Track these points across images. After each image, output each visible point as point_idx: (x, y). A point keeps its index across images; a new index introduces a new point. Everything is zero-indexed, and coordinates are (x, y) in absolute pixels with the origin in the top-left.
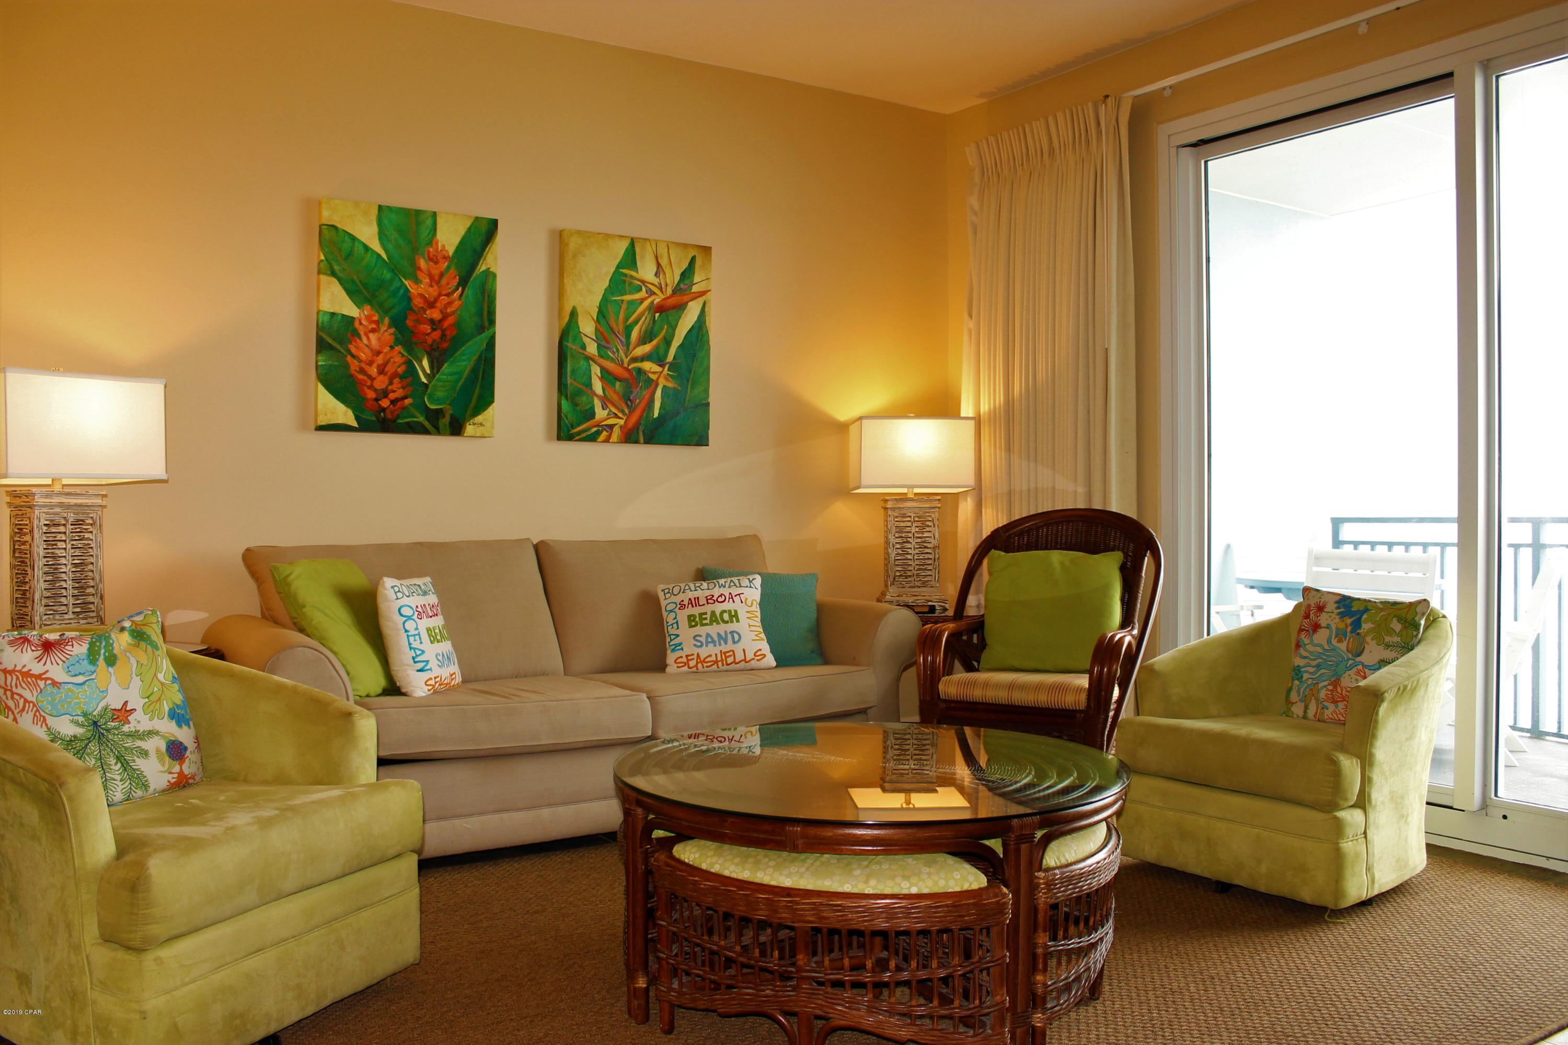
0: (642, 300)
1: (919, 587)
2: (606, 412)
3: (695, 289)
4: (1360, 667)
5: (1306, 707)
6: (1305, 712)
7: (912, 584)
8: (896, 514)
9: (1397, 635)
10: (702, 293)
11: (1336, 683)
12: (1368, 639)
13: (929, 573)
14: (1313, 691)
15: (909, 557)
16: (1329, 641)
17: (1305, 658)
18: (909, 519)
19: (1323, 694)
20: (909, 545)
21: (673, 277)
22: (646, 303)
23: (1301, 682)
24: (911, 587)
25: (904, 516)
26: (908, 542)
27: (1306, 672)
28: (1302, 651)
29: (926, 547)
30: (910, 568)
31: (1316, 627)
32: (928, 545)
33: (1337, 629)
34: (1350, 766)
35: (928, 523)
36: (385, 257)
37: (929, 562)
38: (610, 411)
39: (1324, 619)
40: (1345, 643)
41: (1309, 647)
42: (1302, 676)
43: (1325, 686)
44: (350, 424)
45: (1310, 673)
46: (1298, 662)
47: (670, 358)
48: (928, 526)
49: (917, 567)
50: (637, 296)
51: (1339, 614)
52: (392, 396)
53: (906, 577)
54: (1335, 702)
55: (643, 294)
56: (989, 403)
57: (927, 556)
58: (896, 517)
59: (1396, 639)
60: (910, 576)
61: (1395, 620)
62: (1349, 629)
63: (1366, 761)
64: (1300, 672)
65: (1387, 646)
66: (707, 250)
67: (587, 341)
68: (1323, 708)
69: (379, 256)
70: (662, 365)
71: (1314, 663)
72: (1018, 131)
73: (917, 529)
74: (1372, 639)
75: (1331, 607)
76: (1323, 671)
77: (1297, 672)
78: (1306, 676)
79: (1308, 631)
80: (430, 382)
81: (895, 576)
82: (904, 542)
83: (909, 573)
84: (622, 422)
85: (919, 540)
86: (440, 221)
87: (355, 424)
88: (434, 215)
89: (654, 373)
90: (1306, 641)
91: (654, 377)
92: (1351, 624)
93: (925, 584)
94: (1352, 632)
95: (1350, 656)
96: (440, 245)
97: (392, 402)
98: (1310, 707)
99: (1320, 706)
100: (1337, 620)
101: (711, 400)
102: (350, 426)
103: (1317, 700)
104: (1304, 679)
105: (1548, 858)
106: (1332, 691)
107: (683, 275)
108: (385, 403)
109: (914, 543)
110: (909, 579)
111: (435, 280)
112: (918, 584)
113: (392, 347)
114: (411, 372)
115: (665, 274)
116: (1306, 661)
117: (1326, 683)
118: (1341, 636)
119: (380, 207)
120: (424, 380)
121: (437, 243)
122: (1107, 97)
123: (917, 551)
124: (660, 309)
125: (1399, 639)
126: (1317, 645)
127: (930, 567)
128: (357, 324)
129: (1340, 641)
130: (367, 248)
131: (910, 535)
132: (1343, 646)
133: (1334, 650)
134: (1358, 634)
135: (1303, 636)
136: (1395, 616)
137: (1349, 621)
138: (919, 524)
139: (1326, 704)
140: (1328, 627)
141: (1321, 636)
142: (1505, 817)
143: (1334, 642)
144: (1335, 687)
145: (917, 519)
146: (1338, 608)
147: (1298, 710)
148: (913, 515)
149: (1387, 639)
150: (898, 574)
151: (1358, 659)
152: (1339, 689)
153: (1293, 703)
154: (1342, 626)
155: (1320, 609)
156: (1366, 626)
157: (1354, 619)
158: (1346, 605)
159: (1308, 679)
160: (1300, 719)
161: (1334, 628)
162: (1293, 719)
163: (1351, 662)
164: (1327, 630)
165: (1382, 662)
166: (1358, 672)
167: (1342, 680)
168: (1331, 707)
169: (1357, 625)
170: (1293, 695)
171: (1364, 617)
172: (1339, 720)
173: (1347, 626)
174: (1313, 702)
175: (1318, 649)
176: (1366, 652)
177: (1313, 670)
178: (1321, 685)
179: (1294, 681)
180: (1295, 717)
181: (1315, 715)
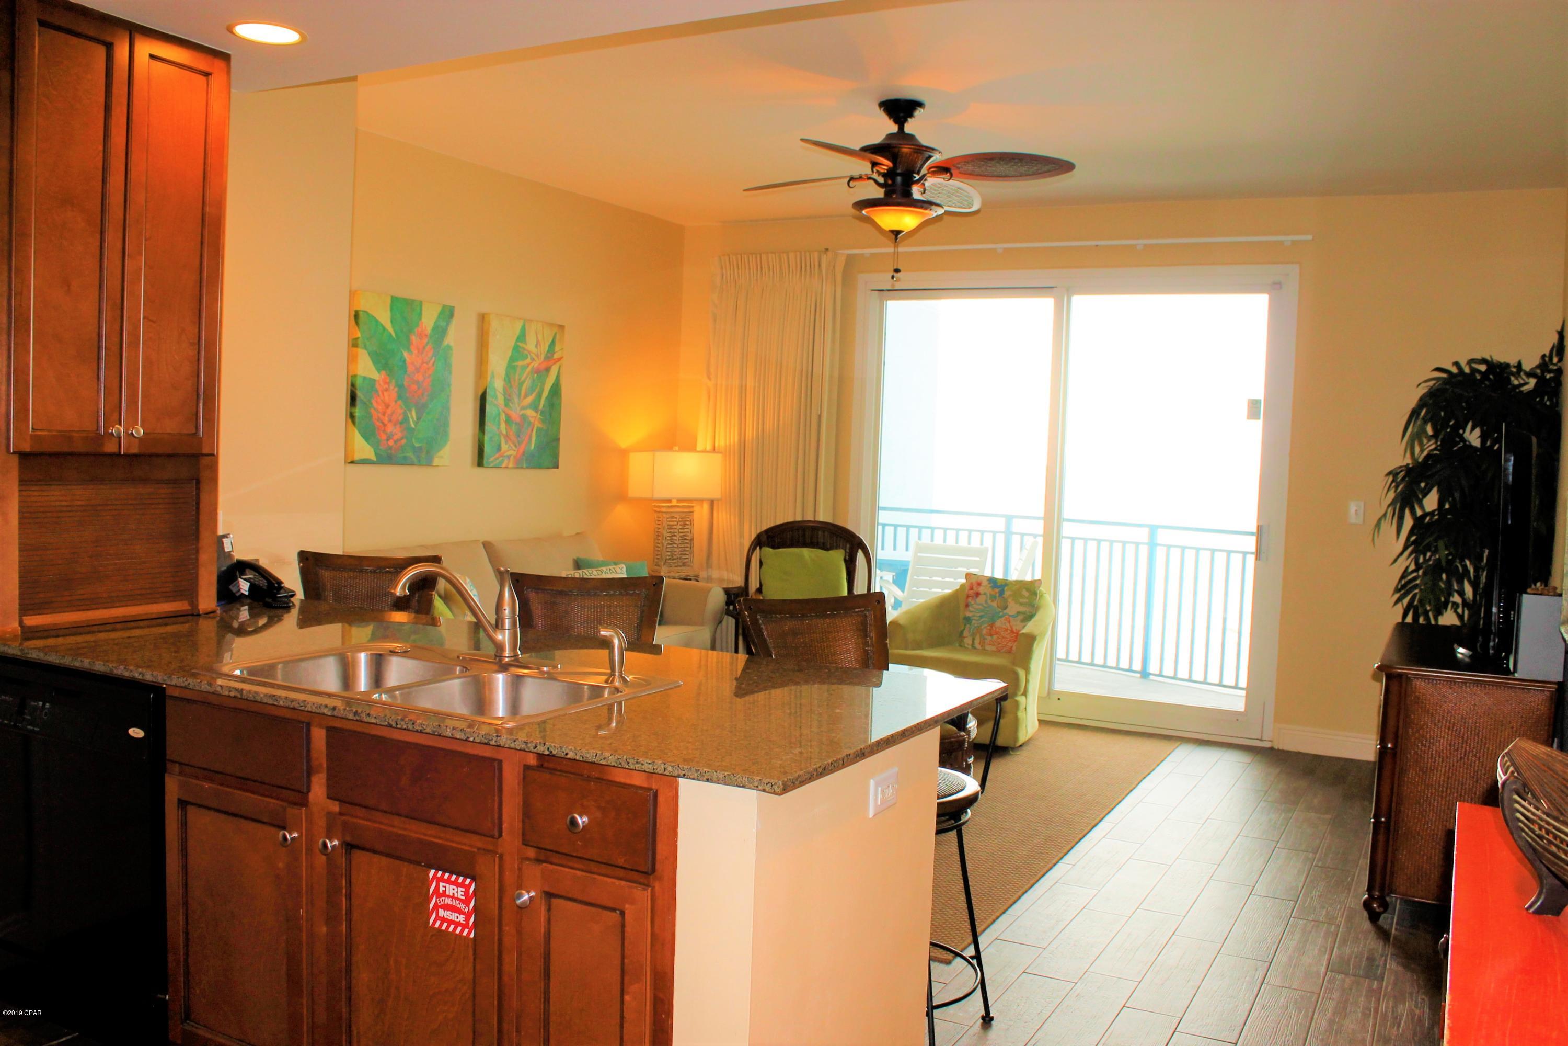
0: (528, 365)
1: (681, 566)
2: (507, 446)
3: (556, 356)
4: (1007, 616)
5: (973, 640)
6: (973, 642)
7: (677, 565)
8: (668, 516)
9: (1027, 598)
10: (559, 359)
11: (992, 625)
12: (1010, 600)
13: (687, 557)
14: (979, 630)
15: (675, 546)
16: (986, 602)
17: (972, 612)
18: (675, 520)
19: (984, 632)
20: (675, 538)
21: (545, 347)
22: (531, 367)
23: (971, 625)
24: (676, 566)
25: (673, 517)
26: (675, 536)
27: (974, 620)
28: (970, 608)
29: (686, 539)
30: (675, 554)
31: (978, 594)
32: (687, 538)
33: (991, 595)
34: (1022, 673)
35: (688, 523)
36: (394, 335)
37: (687, 549)
38: (510, 445)
39: (981, 590)
40: (996, 602)
41: (975, 606)
42: (972, 623)
43: (986, 627)
44: (372, 458)
45: (977, 620)
46: (968, 614)
47: (541, 407)
48: (688, 525)
49: (680, 553)
50: (526, 362)
51: (991, 587)
52: (396, 437)
53: (673, 559)
54: (991, 635)
55: (529, 360)
56: (726, 440)
57: (686, 545)
58: (668, 518)
59: (1025, 600)
60: (675, 559)
61: (1024, 590)
62: (997, 595)
63: (1027, 670)
64: (971, 620)
65: (1021, 604)
66: (562, 327)
67: (499, 394)
68: (984, 640)
69: (391, 334)
70: (537, 412)
71: (979, 615)
72: (756, 258)
73: (680, 527)
74: (1013, 600)
75: (985, 583)
76: (984, 619)
77: (968, 620)
78: (974, 622)
79: (974, 597)
80: (415, 426)
81: (666, 559)
82: (672, 536)
83: (675, 557)
84: (515, 453)
85: (681, 534)
86: (424, 308)
87: (374, 459)
88: (421, 303)
89: (532, 417)
90: (972, 602)
91: (532, 420)
92: (999, 592)
93: (684, 564)
94: (999, 596)
95: (1000, 610)
96: (424, 325)
97: (395, 442)
98: (976, 638)
99: (982, 638)
100: (990, 590)
101: (562, 436)
102: (370, 460)
103: (981, 635)
105: (1081, 719)
106: (991, 629)
107: (550, 346)
108: (391, 443)
109: (678, 536)
110: (675, 561)
111: (421, 350)
112: (680, 564)
113: (396, 402)
114: (406, 419)
115: (540, 346)
116: (973, 613)
117: (986, 625)
118: (993, 598)
119: (392, 297)
120: (413, 426)
121: (422, 323)
122: (827, 250)
123: (680, 542)
124: (537, 371)
125: (1027, 601)
126: (978, 605)
127: (687, 553)
128: (377, 386)
129: (992, 601)
130: (384, 328)
131: (676, 531)
132: (994, 604)
133: (990, 607)
134: (1003, 597)
135: (970, 600)
136: (1024, 588)
138: (682, 523)
139: (986, 637)
140: (985, 594)
141: (981, 599)
142: (1059, 699)
143: (989, 602)
144: (992, 627)
145: (680, 520)
146: (989, 583)
147: (968, 641)
148: (678, 517)
149: (1021, 600)
150: (668, 557)
151: (1005, 612)
152: (994, 628)
153: (965, 638)
154: (993, 593)
155: (979, 584)
156: (1007, 593)
157: (999, 589)
158: (992, 581)
159: (975, 624)
160: (970, 647)
161: (989, 595)
162: (965, 647)
163: (1001, 614)
164: (984, 596)
165: (1019, 613)
166: (1006, 619)
167: (996, 623)
168: (989, 638)
169: (1002, 593)
170: (966, 633)
171: (1006, 588)
172: (994, 645)
173: (996, 593)
174: (978, 635)
175: (980, 607)
176: (1009, 607)
177: (977, 618)
178: (982, 627)
179: (965, 625)
180: (966, 646)
181: (980, 643)
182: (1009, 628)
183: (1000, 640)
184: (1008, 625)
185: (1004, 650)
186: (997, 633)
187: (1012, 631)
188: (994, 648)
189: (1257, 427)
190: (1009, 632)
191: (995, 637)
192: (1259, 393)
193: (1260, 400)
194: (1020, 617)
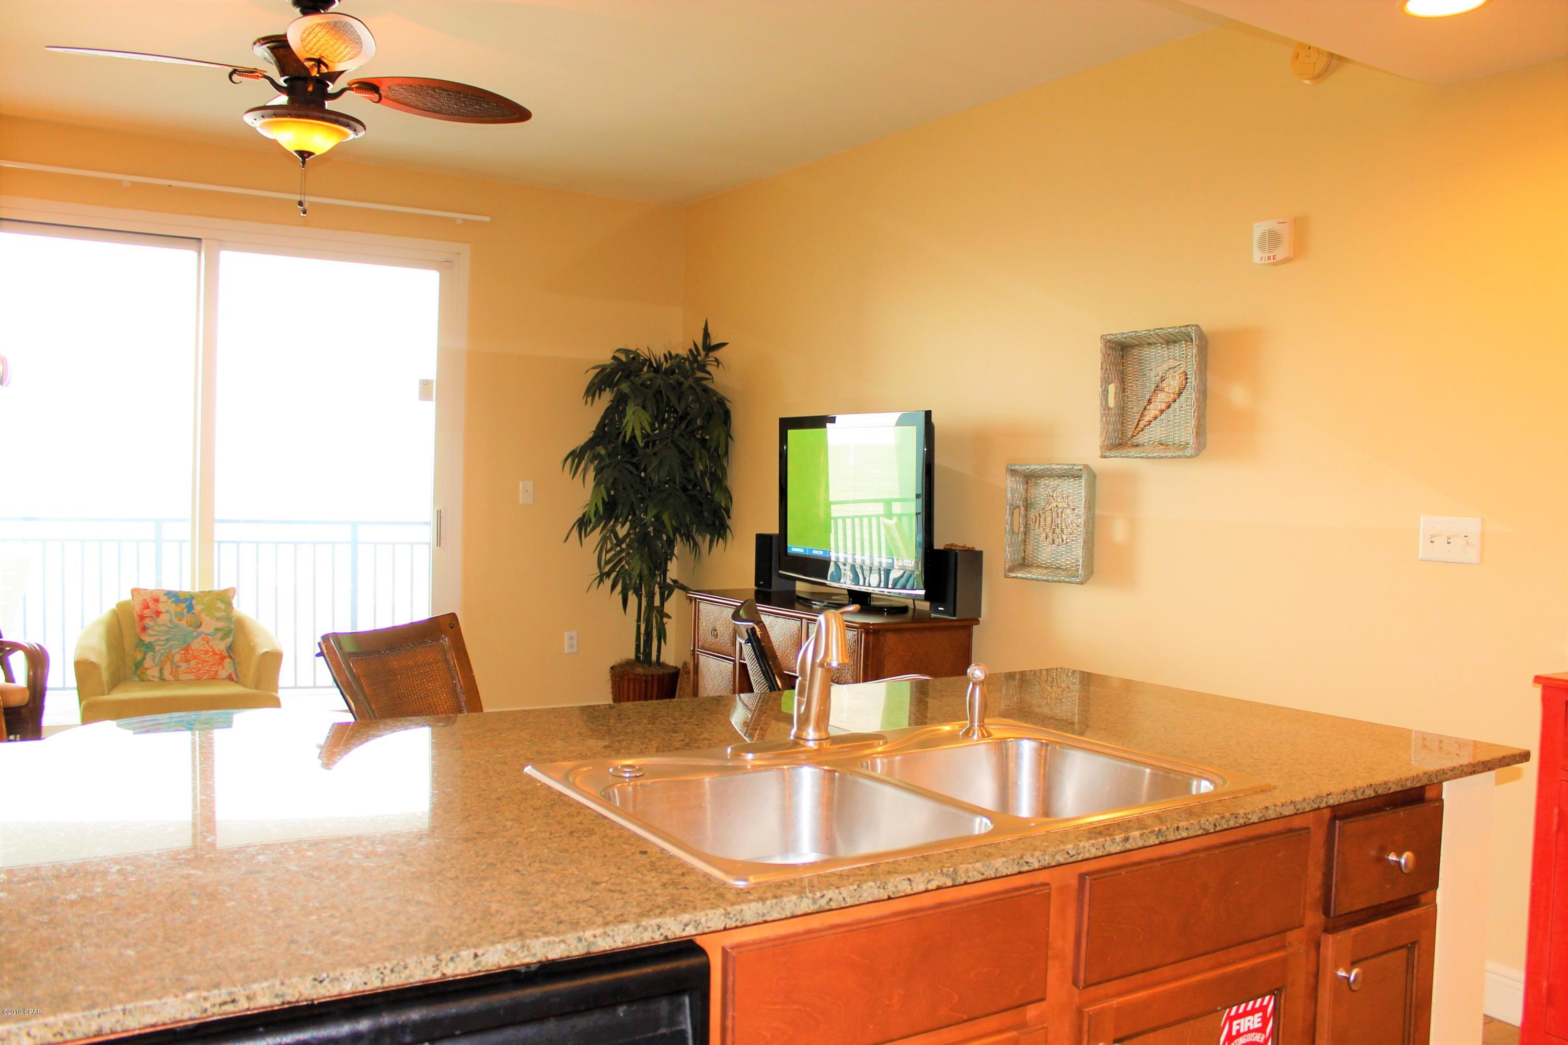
4: (203, 635)
5: (161, 669)
6: (161, 673)
11: (185, 649)
12: (203, 616)
14: (169, 657)
16: (170, 621)
17: (154, 635)
19: (177, 658)
23: (154, 652)
27: (158, 645)
28: (150, 632)
31: (156, 613)
33: (175, 612)
39: (161, 607)
40: (184, 620)
41: (156, 628)
42: (155, 649)
43: (178, 652)
45: (162, 645)
46: (147, 639)
51: (173, 602)
54: (187, 661)
59: (223, 614)
61: (219, 602)
62: (185, 611)
64: (153, 646)
65: (218, 619)
68: (177, 667)
71: (165, 638)
74: (206, 615)
75: (163, 598)
76: (173, 642)
77: (148, 646)
78: (157, 648)
79: (152, 617)
90: (152, 624)
92: (186, 607)
94: (187, 613)
95: (192, 629)
98: (164, 667)
99: (174, 666)
100: (173, 606)
103: (172, 662)
104: (156, 650)
106: (184, 654)
116: (156, 637)
117: (178, 650)
118: (180, 616)
126: (160, 626)
129: (180, 620)
132: (183, 623)
133: (177, 627)
134: (193, 613)
135: (147, 621)
136: (218, 599)
137: (184, 605)
139: (180, 664)
140: (167, 612)
141: (164, 618)
143: (175, 620)
144: (185, 651)
146: (169, 598)
147: (153, 673)
149: (218, 615)
151: (199, 630)
152: (190, 652)
153: (147, 669)
154: (179, 609)
155: (157, 601)
156: (198, 608)
157: (186, 604)
158: (174, 596)
159: (160, 650)
160: (156, 679)
161: (173, 613)
162: (149, 680)
163: (195, 633)
164: (168, 614)
165: (217, 630)
166: (203, 639)
167: (192, 645)
168: (184, 665)
169: (190, 608)
170: (148, 663)
171: (194, 602)
172: (193, 672)
173: (183, 609)
174: (168, 664)
175: (163, 628)
176: (203, 624)
177: (163, 643)
178: (174, 652)
179: (145, 653)
180: (151, 679)
181: (171, 673)
182: (211, 650)
183: (200, 666)
184: (206, 646)
185: (206, 676)
186: (195, 658)
187: (214, 653)
188: (192, 676)
189: (430, 407)
190: (211, 654)
191: (193, 663)
192: (431, 374)
193: (432, 381)
194: (220, 634)
